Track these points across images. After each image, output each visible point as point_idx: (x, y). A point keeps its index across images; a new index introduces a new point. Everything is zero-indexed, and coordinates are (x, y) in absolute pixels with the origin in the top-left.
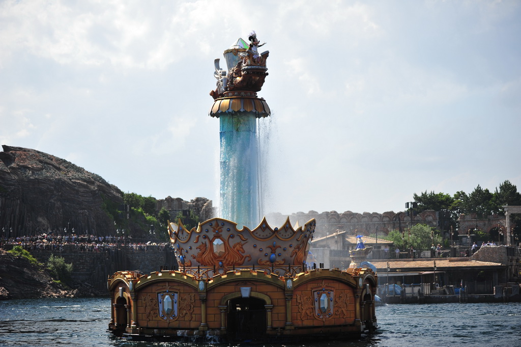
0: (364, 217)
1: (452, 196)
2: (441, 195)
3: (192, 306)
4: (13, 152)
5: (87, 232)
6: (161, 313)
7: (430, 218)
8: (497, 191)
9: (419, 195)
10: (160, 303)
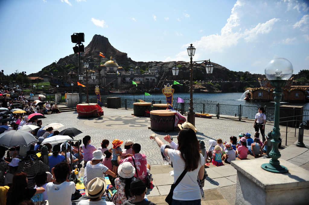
2: (307, 70)
3: (266, 95)
6: (259, 96)
7: (304, 76)
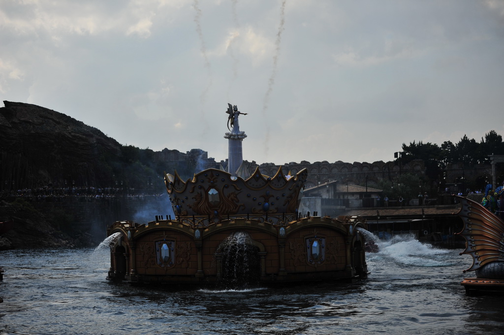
0: (355, 167)
1: (440, 146)
2: (429, 144)
3: (189, 254)
4: (15, 107)
5: (87, 184)
6: (158, 261)
7: (418, 168)
8: (483, 141)
9: (408, 145)
10: (158, 251)
